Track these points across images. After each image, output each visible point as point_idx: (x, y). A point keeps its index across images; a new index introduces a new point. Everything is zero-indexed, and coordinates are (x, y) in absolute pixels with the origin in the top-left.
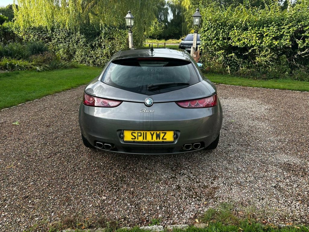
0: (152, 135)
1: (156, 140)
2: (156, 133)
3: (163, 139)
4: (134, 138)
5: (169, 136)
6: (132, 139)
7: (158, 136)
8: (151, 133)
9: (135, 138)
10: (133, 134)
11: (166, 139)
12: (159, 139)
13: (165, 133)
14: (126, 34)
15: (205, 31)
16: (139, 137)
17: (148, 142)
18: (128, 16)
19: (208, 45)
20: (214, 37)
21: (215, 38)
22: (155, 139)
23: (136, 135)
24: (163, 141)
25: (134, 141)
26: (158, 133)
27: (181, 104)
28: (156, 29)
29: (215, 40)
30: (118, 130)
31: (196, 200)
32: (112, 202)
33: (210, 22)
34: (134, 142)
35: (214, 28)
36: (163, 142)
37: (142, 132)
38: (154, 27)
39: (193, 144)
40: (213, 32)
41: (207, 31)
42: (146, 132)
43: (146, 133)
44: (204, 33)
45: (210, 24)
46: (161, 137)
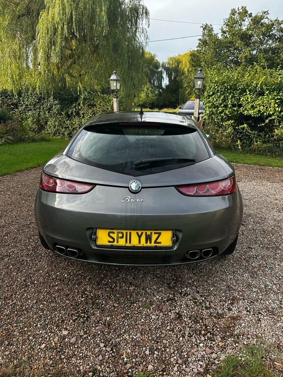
0: (140, 237)
1: (145, 245)
2: (146, 233)
3: (155, 242)
4: (112, 240)
5: (166, 239)
6: (109, 242)
7: (148, 238)
8: (137, 233)
9: (114, 242)
10: (111, 234)
11: (160, 243)
12: (150, 243)
13: (160, 234)
14: (110, 100)
15: (210, 96)
16: (119, 239)
17: (134, 247)
18: (113, 77)
19: (213, 114)
20: (221, 104)
21: (223, 105)
22: (143, 242)
23: (114, 236)
24: (156, 246)
25: (112, 245)
26: (149, 233)
27: (183, 190)
28: (147, 96)
29: (222, 107)
30: (88, 229)
31: (206, 338)
32: (76, 341)
33: (216, 85)
34: (112, 247)
35: (221, 92)
36: (156, 248)
37: (124, 232)
38: (145, 94)
39: (201, 250)
40: (220, 97)
41: (212, 95)
42: (130, 231)
43: (130, 233)
44: (209, 98)
45: (216, 87)
46: (153, 240)
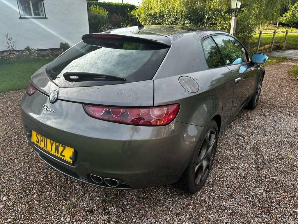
0: (52, 145)
1: (55, 154)
3: (61, 154)
4: (38, 141)
6: (36, 141)
7: (57, 149)
8: (51, 142)
9: (38, 142)
10: (38, 136)
11: (64, 156)
12: (58, 154)
13: (64, 148)
16: (41, 142)
17: (48, 152)
22: (53, 151)
23: (39, 138)
25: (38, 145)
26: (57, 144)
36: (61, 159)
42: (47, 139)
46: (60, 152)
